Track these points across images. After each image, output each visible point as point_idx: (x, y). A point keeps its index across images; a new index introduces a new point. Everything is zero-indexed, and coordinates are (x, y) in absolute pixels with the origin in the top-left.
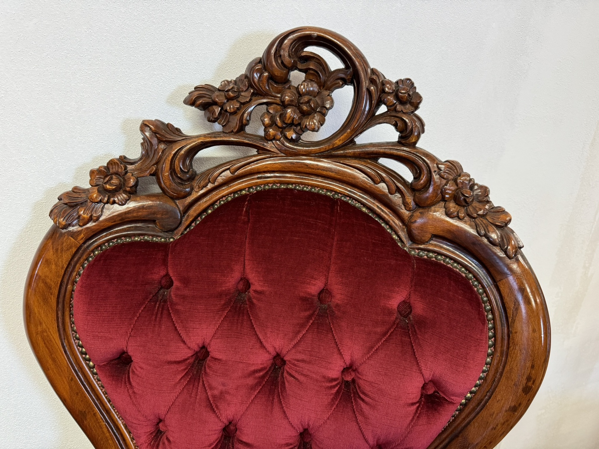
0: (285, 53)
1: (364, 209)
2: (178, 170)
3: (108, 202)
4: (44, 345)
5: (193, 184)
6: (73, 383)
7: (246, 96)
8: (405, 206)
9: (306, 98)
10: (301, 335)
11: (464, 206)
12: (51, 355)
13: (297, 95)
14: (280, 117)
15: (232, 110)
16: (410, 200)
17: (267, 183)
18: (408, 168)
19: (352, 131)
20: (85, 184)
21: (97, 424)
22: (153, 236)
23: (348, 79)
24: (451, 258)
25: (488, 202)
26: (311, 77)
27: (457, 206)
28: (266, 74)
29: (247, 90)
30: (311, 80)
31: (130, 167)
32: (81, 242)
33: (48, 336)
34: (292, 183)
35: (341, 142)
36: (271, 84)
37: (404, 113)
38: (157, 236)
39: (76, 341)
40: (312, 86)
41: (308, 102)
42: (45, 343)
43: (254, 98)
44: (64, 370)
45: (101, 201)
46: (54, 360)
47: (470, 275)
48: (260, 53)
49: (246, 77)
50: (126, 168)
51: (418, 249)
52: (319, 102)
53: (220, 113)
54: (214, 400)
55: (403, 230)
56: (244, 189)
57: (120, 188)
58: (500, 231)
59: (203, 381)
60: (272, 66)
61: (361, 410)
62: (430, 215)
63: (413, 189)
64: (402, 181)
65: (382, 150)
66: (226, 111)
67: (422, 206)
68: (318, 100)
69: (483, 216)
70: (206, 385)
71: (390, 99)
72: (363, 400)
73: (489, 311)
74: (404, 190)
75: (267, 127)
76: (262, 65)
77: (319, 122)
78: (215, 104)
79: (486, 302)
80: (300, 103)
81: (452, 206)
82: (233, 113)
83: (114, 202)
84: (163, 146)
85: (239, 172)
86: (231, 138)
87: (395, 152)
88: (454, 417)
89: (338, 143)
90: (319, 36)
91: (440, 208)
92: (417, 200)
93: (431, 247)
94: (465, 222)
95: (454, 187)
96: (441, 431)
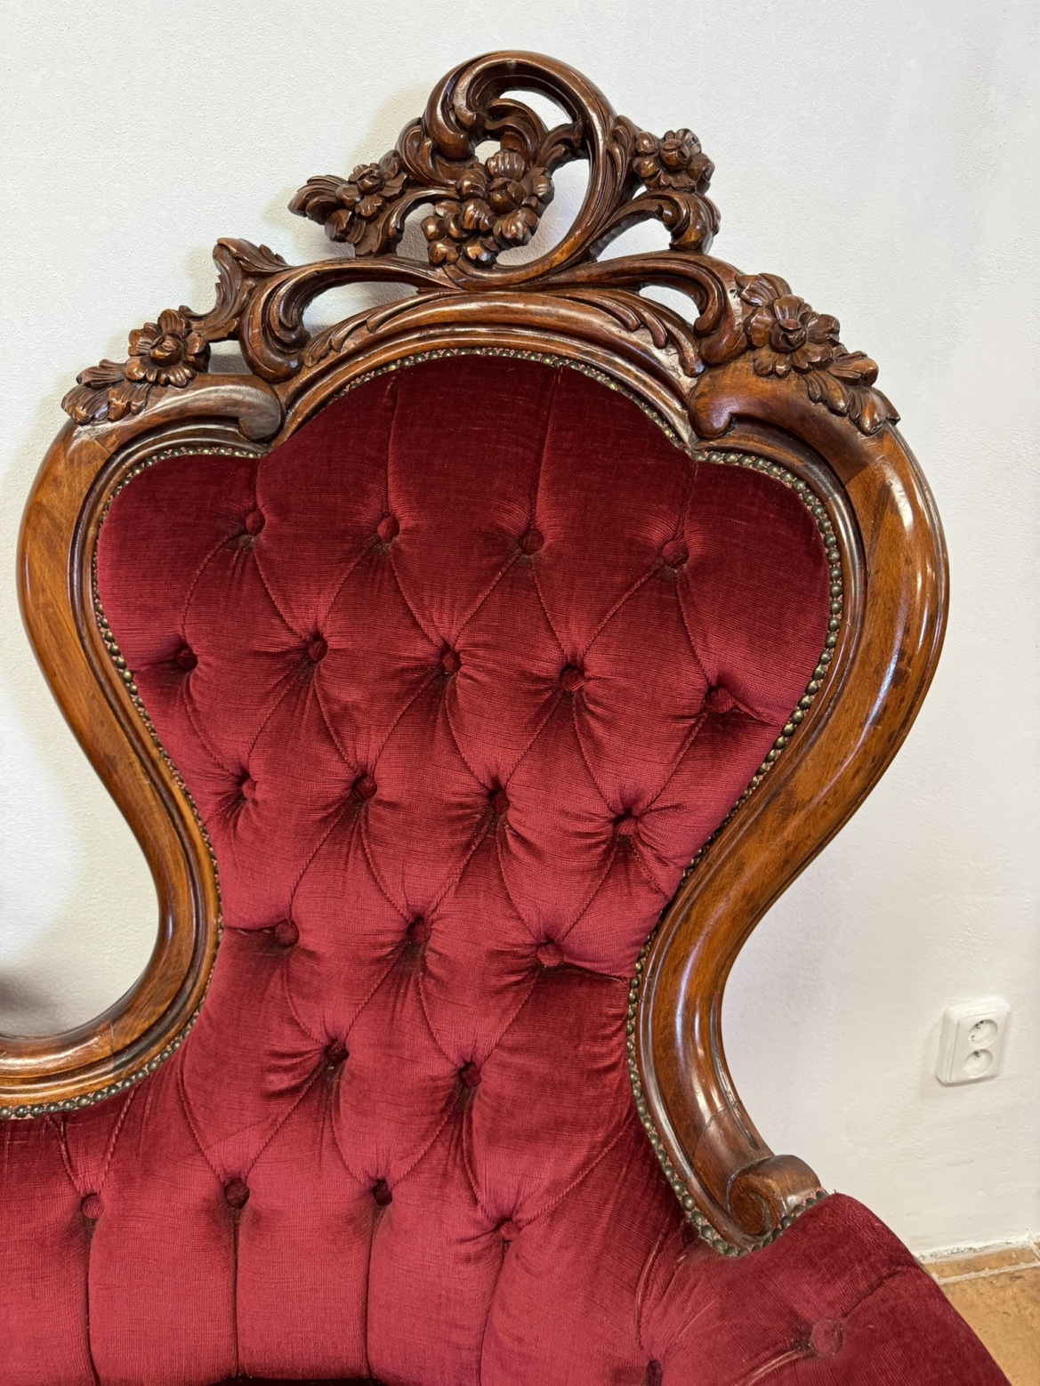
0: (460, 102)
1: (613, 386)
2: (275, 324)
3: (156, 383)
4: (47, 628)
5: (303, 354)
6: (95, 704)
7: (394, 186)
8: (683, 367)
9: (499, 181)
10: (481, 598)
11: (787, 352)
12: (60, 649)
13: (485, 177)
14: (456, 220)
15: (370, 213)
16: (691, 352)
17: (435, 349)
18: (689, 296)
19: (583, 232)
20: (121, 356)
21: (136, 783)
22: (234, 448)
23: (576, 140)
24: (767, 458)
25: (836, 344)
26: (511, 145)
27: (774, 354)
28: (428, 143)
29: (396, 176)
30: (512, 151)
31: (195, 324)
32: (112, 450)
33: (55, 613)
34: (481, 346)
35: (565, 257)
36: (439, 163)
37: (674, 189)
38: (241, 450)
39: (103, 630)
40: (512, 163)
41: (504, 186)
42: (49, 627)
43: (408, 190)
44: (82, 679)
45: (144, 380)
46: (64, 658)
47: (801, 485)
48: (420, 111)
49: (395, 154)
50: (188, 326)
51: (709, 449)
52: (526, 189)
53: (351, 223)
54: (331, 721)
55: (681, 416)
56: (394, 361)
57: (179, 359)
58: (852, 391)
59: (314, 690)
60: (439, 126)
61: (590, 735)
62: (727, 377)
63: (697, 333)
64: (680, 322)
65: (638, 264)
66: (360, 216)
67: (712, 363)
68: (524, 185)
69: (822, 366)
70: (319, 696)
71: (649, 165)
72: (592, 713)
73: (833, 544)
74: (682, 337)
75: (432, 239)
76: (422, 128)
77: (525, 223)
78: (341, 204)
79: (828, 529)
80: (489, 190)
81: (765, 355)
82: (372, 219)
83: (168, 382)
84: (251, 283)
85: (382, 330)
86: (369, 264)
87: (662, 265)
88: (773, 760)
89: (560, 257)
90: (519, 65)
91: (743, 365)
92: (703, 352)
93: (730, 443)
94: (789, 381)
95: (768, 319)
96: (750, 787)
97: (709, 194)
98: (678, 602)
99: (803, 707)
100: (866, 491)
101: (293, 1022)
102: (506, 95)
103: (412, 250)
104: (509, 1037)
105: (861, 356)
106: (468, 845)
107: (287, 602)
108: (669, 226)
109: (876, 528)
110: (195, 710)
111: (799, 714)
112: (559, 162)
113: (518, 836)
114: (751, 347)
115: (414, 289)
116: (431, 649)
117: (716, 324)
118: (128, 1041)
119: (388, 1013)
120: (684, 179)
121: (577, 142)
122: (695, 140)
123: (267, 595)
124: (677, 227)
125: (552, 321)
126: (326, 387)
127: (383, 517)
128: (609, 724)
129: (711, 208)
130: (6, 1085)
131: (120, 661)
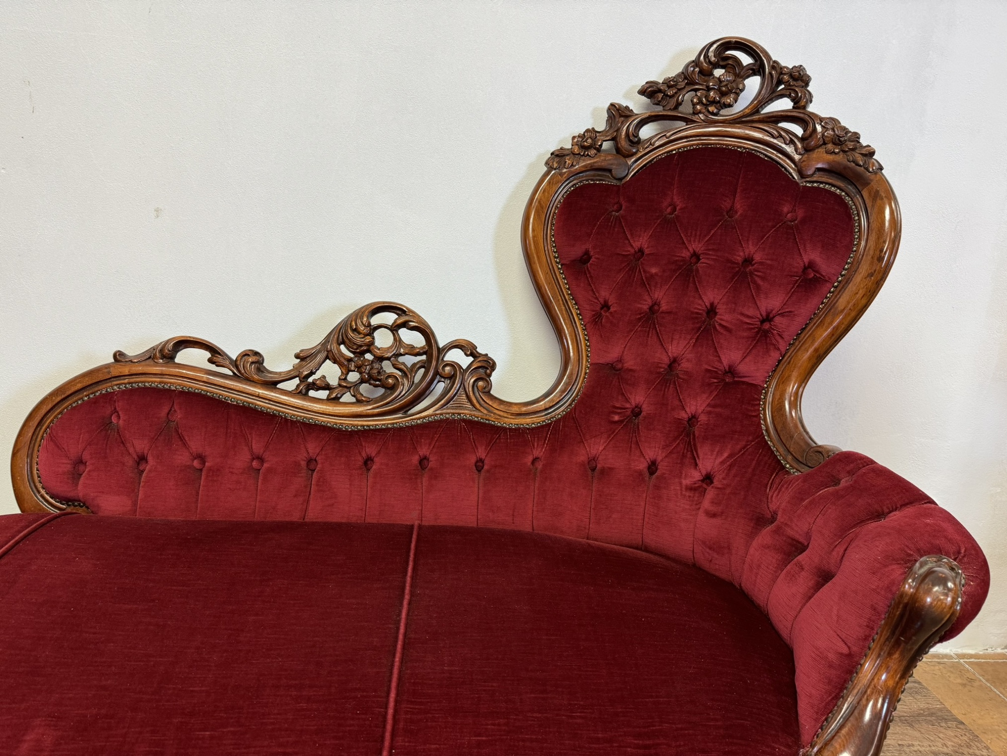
0: (711, 54)
1: (767, 159)
2: (631, 134)
3: (583, 155)
5: (639, 146)
7: (682, 85)
8: (796, 151)
9: (725, 83)
11: (839, 145)
13: (719, 82)
14: (705, 97)
15: (671, 94)
16: (799, 145)
17: (692, 145)
18: (799, 126)
19: (758, 102)
20: (568, 146)
22: (608, 181)
23: (756, 69)
25: (859, 142)
26: (729, 70)
27: (834, 146)
28: (697, 69)
29: (683, 81)
30: (729, 72)
31: (598, 134)
32: (565, 179)
34: (711, 144)
35: (750, 111)
36: (700, 77)
37: (796, 86)
38: (611, 182)
39: (553, 248)
40: (729, 77)
41: (726, 85)
43: (687, 86)
45: (579, 154)
46: (538, 257)
47: (843, 194)
49: (683, 73)
50: (596, 135)
51: (806, 182)
52: (734, 86)
53: (662, 98)
54: (646, 280)
55: (794, 169)
56: (675, 150)
57: (592, 147)
58: (865, 158)
59: (640, 268)
60: (702, 63)
61: (755, 283)
62: (815, 155)
63: (802, 139)
64: (796, 136)
65: (780, 114)
66: (667, 95)
67: (807, 150)
68: (734, 85)
69: (853, 150)
70: (642, 271)
71: (786, 77)
72: (756, 275)
73: (855, 214)
74: (796, 141)
75: (694, 105)
76: (696, 63)
77: (734, 99)
78: (660, 91)
79: (854, 208)
80: (720, 87)
81: (830, 146)
82: (671, 97)
83: (588, 155)
84: (622, 119)
85: (672, 138)
86: (669, 113)
87: (789, 114)
88: (829, 297)
89: (747, 111)
90: (736, 42)
91: (822, 150)
92: (805, 145)
93: (815, 179)
94: (840, 155)
95: (832, 133)
96: (818, 309)
97: (808, 89)
98: (794, 232)
99: (842, 276)
100: (870, 193)
101: (623, 394)
102: (729, 52)
103: (686, 109)
104: (713, 402)
105: (868, 146)
106: (700, 328)
107: (632, 235)
108: (793, 100)
109: (873, 206)
110: (591, 277)
111: (840, 279)
112: (748, 77)
113: (720, 325)
114: (825, 143)
115: (685, 124)
116: (688, 254)
117: (811, 135)
118: (551, 405)
119: (662, 392)
120: (800, 83)
121: (757, 69)
122: (804, 69)
123: (624, 232)
124: (796, 101)
125: (742, 135)
126: (647, 159)
127: (670, 205)
128: (763, 278)
129: (810, 93)
130: (505, 415)
131: (558, 261)
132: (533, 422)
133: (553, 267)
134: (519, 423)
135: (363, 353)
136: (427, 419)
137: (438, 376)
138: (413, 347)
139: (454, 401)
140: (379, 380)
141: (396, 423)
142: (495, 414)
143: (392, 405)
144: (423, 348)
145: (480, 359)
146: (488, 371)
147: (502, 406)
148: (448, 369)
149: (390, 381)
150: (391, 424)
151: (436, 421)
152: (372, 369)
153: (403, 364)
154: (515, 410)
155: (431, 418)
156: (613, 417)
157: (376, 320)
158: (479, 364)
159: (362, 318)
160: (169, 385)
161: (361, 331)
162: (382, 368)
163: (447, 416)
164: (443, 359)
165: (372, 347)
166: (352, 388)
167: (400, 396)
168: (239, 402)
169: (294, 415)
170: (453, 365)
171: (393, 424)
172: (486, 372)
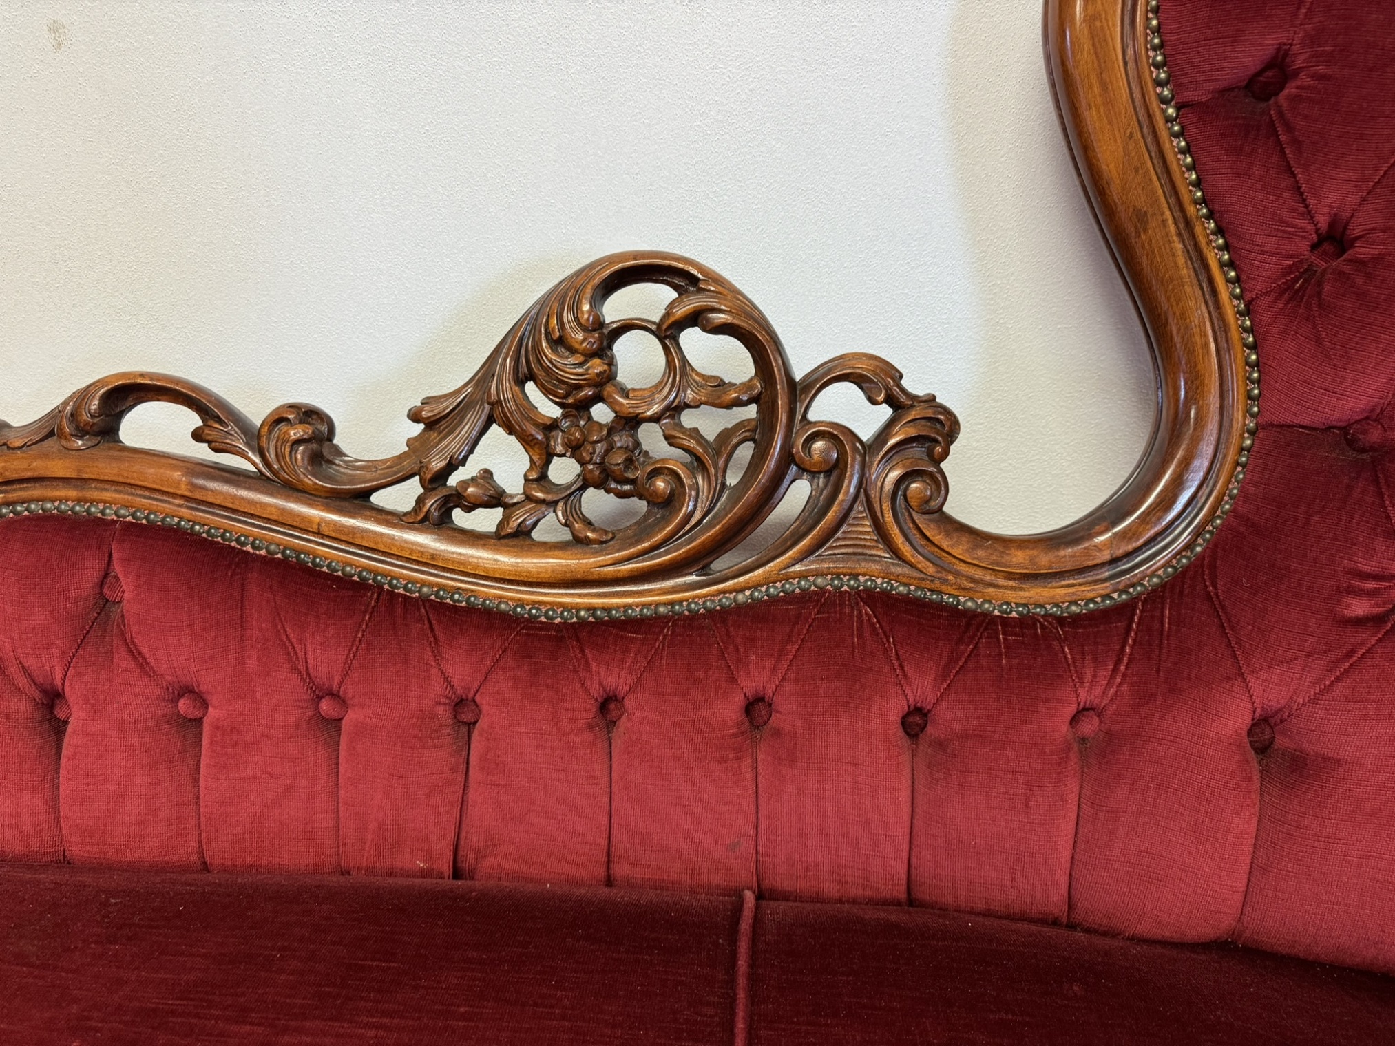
101: (1392, 535)
118: (1130, 549)
130: (989, 578)
131: (1166, 92)
132: (1074, 598)
133: (1150, 116)
134: (1032, 601)
135: (585, 405)
136: (764, 589)
137: (794, 469)
138: (721, 384)
139: (838, 539)
140: (632, 482)
141: (680, 602)
142: (957, 574)
143: (667, 552)
144: (748, 386)
145: (913, 414)
146: (939, 449)
147: (980, 553)
148: (819, 445)
149: (660, 484)
150: (665, 604)
151: (790, 598)
152: (610, 448)
153: (695, 433)
154: (1019, 559)
155: (776, 588)
156: (1348, 605)
157: (617, 307)
158: (912, 432)
159: (576, 307)
160: (101, 506)
161: (577, 346)
162: (637, 444)
163: (819, 581)
164: (804, 417)
165: (609, 389)
166: (561, 504)
167: (687, 528)
168: (273, 547)
169: (414, 581)
170: (838, 435)
171: (672, 603)
172: (930, 453)
